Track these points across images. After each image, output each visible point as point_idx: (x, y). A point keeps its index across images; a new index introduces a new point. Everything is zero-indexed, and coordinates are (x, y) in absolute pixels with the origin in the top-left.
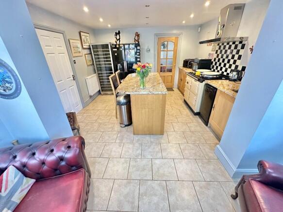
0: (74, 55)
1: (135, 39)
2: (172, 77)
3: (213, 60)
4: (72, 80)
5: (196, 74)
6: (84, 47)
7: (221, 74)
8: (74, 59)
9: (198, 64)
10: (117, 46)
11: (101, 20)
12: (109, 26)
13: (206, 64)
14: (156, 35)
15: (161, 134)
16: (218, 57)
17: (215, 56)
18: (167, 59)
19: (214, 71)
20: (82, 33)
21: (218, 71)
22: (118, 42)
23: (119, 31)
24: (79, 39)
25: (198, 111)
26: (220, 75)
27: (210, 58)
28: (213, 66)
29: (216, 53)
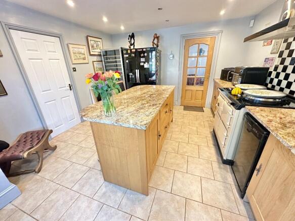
0: (75, 62)
1: (153, 42)
2: (204, 94)
3: (271, 69)
4: (68, 90)
5: (233, 92)
6: (92, 53)
7: (287, 96)
8: (74, 66)
9: (242, 76)
10: (129, 52)
11: (105, 19)
12: (122, 28)
13: (257, 76)
14: (183, 36)
15: (143, 194)
16: (282, 63)
17: (277, 61)
18: (197, 67)
19: (273, 88)
20: (89, 38)
21: (282, 90)
22: (132, 47)
23: (133, 34)
24: (86, 44)
25: (230, 158)
26: (284, 97)
27: (267, 66)
28: (272, 80)
29: (280, 56)
